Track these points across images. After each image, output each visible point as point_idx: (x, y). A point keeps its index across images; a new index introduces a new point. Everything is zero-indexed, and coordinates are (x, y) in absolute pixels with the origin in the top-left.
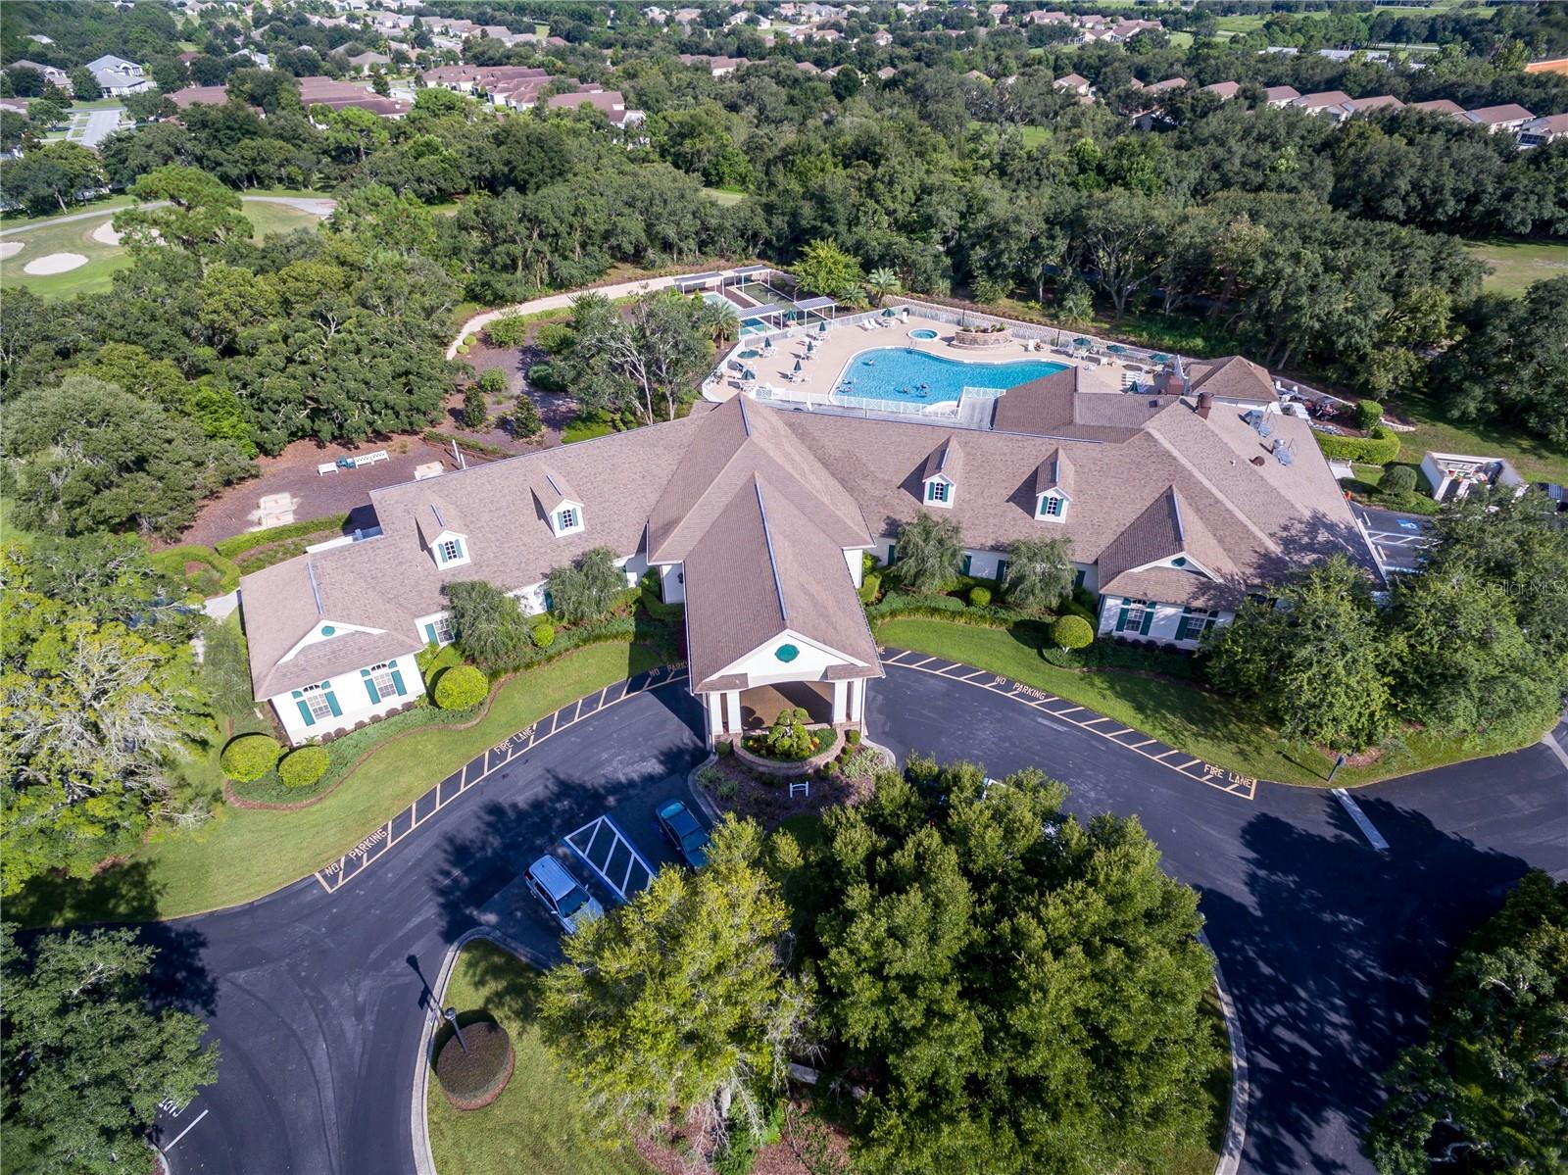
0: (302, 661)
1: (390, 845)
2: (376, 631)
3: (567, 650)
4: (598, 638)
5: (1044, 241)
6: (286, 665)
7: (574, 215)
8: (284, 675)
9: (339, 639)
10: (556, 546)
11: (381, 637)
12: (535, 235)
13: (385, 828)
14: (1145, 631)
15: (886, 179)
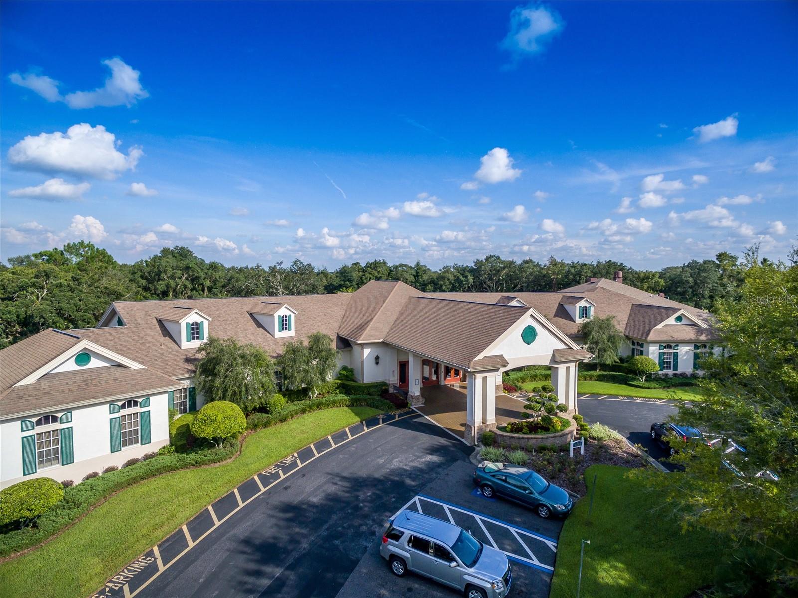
0: (46, 384)
1: (162, 568)
2: (134, 365)
3: (297, 414)
4: (319, 406)
5: (461, 277)
6: (25, 387)
7: (209, 270)
8: (21, 397)
9: (92, 370)
10: (277, 341)
11: (138, 371)
12: (184, 278)
13: (150, 554)
14: (675, 368)
15: (372, 266)
